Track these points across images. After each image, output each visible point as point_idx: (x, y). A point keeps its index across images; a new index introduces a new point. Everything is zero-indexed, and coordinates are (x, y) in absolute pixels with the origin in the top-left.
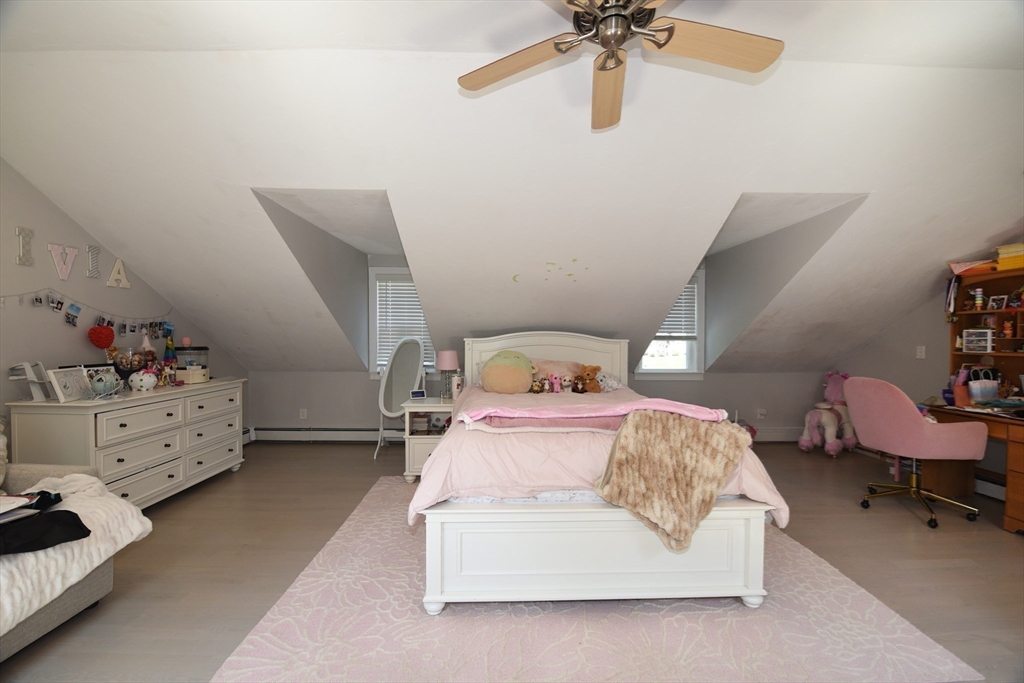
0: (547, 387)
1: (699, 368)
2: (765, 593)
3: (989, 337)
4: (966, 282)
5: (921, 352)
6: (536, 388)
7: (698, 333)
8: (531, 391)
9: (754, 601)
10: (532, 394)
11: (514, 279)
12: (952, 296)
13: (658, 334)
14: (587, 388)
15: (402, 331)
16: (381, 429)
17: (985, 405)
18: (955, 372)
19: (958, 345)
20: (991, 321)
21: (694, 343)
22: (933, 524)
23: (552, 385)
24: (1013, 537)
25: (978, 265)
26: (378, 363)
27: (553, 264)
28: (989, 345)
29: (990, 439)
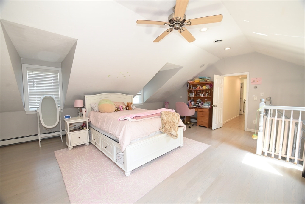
0: (119, 109)
1: (142, 102)
2: (183, 144)
3: (193, 94)
4: (190, 84)
5: (181, 97)
6: (116, 110)
7: (142, 93)
8: (115, 111)
9: (182, 146)
10: (115, 112)
11: (108, 76)
12: (188, 86)
13: (138, 94)
14: (129, 109)
15: (43, 93)
16: (39, 134)
17: (194, 106)
18: (189, 100)
19: (189, 96)
20: (193, 91)
21: (141, 96)
22: (190, 127)
23: (120, 109)
24: (199, 127)
25: (192, 81)
26: (30, 107)
27: (122, 73)
28: (193, 95)
29: (195, 111)
